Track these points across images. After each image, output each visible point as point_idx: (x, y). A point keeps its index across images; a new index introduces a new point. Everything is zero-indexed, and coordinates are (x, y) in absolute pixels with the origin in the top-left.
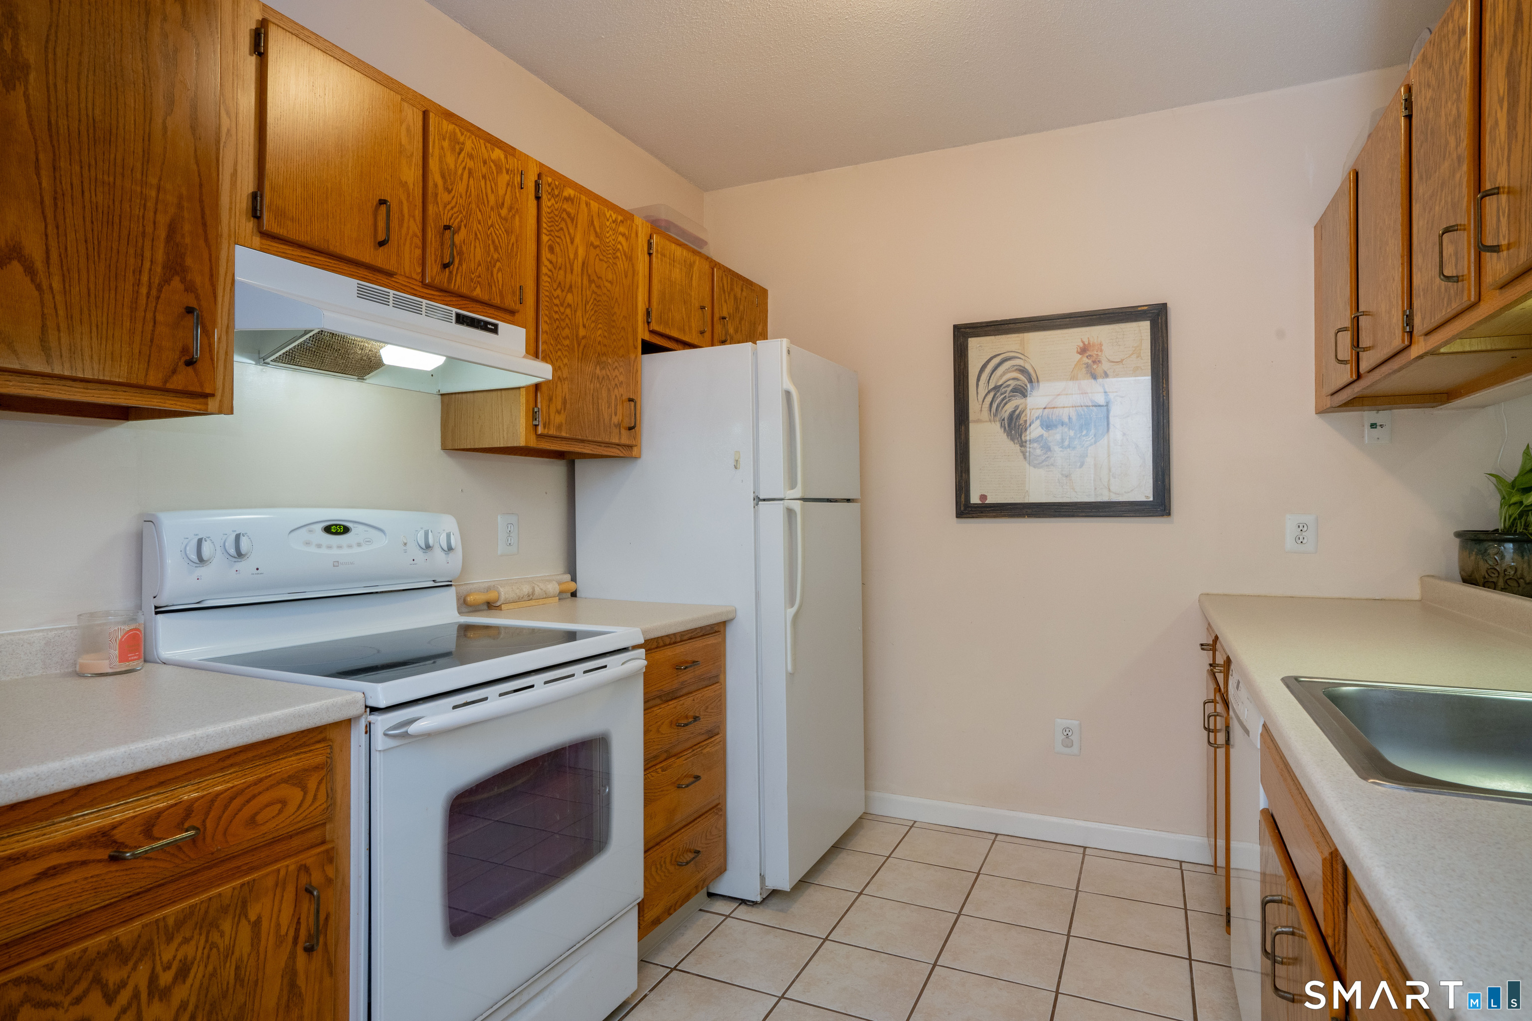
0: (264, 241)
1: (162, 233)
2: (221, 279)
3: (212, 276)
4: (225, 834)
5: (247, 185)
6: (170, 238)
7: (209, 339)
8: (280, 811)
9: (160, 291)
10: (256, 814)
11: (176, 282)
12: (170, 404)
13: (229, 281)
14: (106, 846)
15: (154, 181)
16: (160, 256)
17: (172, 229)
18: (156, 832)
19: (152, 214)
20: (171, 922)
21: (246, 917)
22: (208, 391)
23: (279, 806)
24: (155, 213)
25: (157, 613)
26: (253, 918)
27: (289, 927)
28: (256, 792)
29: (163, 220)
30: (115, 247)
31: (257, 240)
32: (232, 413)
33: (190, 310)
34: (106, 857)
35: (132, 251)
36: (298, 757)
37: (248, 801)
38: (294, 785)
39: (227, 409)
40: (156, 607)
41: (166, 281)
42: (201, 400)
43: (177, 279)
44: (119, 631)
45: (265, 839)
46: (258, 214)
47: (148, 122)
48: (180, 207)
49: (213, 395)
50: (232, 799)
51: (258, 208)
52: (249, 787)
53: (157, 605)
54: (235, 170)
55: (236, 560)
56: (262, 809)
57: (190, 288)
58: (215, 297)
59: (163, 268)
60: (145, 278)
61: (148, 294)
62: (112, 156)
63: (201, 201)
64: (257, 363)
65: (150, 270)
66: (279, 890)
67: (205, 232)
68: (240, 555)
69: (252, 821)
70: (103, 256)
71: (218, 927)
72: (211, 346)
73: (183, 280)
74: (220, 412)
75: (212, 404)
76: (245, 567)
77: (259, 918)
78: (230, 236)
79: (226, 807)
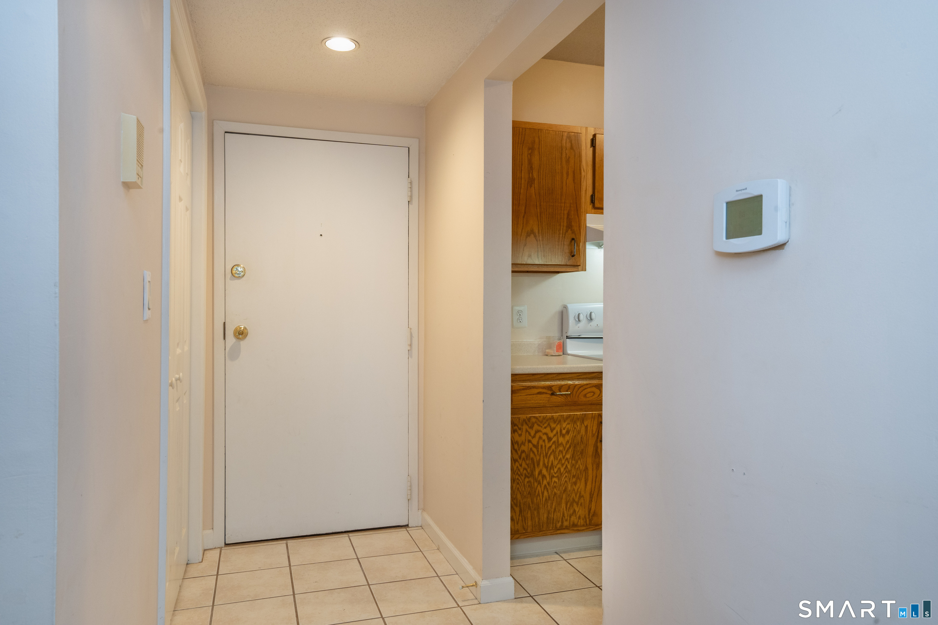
0: (595, 210)
1: (566, 217)
2: (582, 226)
3: (579, 226)
4: (578, 397)
5: (590, 192)
6: (568, 217)
7: (579, 247)
8: (593, 395)
9: (565, 235)
10: (586, 394)
11: (570, 231)
12: (568, 270)
13: (585, 227)
14: (551, 391)
15: (563, 201)
16: (565, 224)
17: (568, 214)
18: (561, 390)
19: (563, 211)
20: (565, 417)
21: (584, 424)
22: (578, 264)
23: (592, 394)
24: (564, 211)
25: (567, 338)
26: (586, 425)
27: (595, 432)
28: (586, 387)
29: (566, 212)
30: (554, 224)
31: (593, 210)
32: (586, 271)
33: (573, 239)
34: (550, 393)
35: (558, 224)
36: (599, 380)
37: (584, 389)
38: (597, 388)
39: (584, 269)
40: (567, 336)
41: (567, 231)
42: (577, 267)
43: (570, 230)
44: (557, 342)
45: (589, 403)
46: (593, 202)
47: (562, 183)
48: (570, 207)
49: (580, 265)
50: (580, 387)
51: (593, 200)
52: (584, 385)
53: (567, 335)
54: (586, 189)
55: (590, 321)
56: (588, 393)
57: (573, 232)
58: (580, 233)
59: (566, 227)
60: (561, 232)
61: (562, 236)
62: (553, 197)
63: (576, 203)
64: (599, 248)
65: (563, 229)
66: (593, 420)
67: (577, 213)
68: (591, 319)
69: (585, 396)
70: (551, 228)
71: (576, 424)
72: (579, 249)
73: (571, 230)
74: (582, 270)
75: (580, 268)
76: (593, 324)
77: (587, 425)
78: (585, 211)
79: (578, 389)
